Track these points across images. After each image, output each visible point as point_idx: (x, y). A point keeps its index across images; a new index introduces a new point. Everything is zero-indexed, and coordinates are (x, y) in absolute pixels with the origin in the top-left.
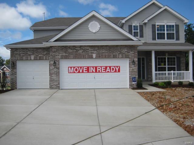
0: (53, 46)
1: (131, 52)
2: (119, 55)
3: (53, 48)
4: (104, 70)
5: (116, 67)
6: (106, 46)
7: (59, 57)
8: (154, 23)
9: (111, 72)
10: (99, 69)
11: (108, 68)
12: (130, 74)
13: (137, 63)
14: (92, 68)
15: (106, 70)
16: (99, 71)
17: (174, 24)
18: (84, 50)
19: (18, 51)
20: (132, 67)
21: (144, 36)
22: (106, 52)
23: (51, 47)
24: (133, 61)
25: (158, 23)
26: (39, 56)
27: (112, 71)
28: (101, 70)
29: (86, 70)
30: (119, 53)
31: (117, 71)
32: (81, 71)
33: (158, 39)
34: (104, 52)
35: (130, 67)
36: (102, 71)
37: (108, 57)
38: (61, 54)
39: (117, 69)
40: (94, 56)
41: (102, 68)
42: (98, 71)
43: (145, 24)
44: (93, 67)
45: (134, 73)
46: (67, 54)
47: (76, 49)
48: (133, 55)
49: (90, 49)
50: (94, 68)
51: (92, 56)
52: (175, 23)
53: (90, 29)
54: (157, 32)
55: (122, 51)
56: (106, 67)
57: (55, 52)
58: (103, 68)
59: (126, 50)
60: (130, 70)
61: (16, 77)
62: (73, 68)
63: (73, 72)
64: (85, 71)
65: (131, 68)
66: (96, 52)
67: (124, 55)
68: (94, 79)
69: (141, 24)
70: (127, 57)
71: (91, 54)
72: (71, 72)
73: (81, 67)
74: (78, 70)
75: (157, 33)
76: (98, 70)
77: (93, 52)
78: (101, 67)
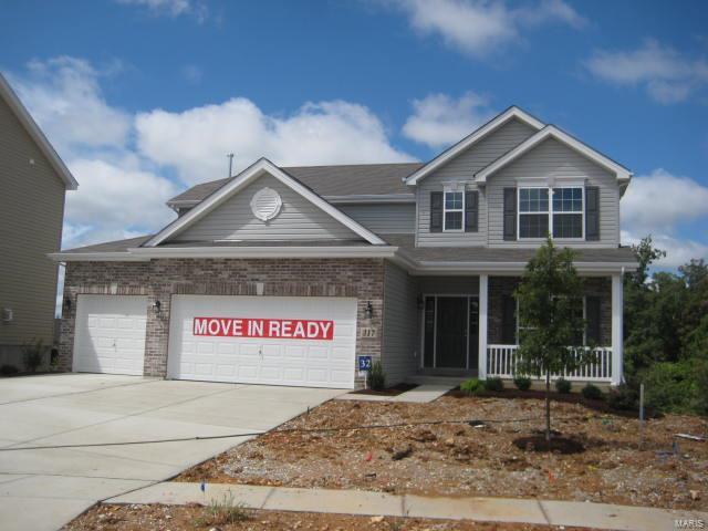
0: (157, 260)
1: (364, 280)
2: (328, 288)
3: (156, 263)
4: (287, 332)
5: (322, 324)
6: (295, 260)
7: (171, 289)
8: (510, 185)
9: (306, 338)
10: (274, 326)
11: (300, 325)
12: (357, 347)
13: (379, 312)
14: (255, 323)
15: (292, 332)
16: (274, 332)
17: (581, 185)
18: (235, 272)
19: (83, 269)
20: (364, 326)
21: (480, 225)
22: (293, 277)
23: (153, 260)
24: (370, 306)
25: (524, 184)
26: (132, 283)
27: (309, 335)
28: (280, 329)
29: (240, 327)
30: (329, 280)
31: (325, 336)
32: (226, 332)
33: (521, 236)
34: (286, 277)
35: (359, 325)
36: (283, 335)
37: (300, 292)
38: (175, 282)
39: (325, 330)
40: (260, 287)
41: (284, 323)
42: (271, 334)
43: (482, 186)
44: (258, 321)
45: (370, 343)
46: (189, 282)
47: (215, 266)
48: (370, 288)
49: (250, 269)
50: (262, 323)
51: (254, 287)
52: (586, 180)
53: (253, 210)
54: (519, 213)
55: (338, 277)
56: (295, 322)
57: (161, 274)
58: (286, 326)
59: (350, 274)
60: (358, 333)
61: (72, 339)
62: (205, 322)
63: (205, 332)
64: (237, 330)
65: (363, 329)
66: (264, 276)
67: (344, 287)
68: (259, 357)
69: (473, 188)
70: (351, 293)
71: (252, 283)
72: (201, 332)
73: (226, 320)
74: (218, 328)
75: (521, 216)
76: (271, 329)
77: (257, 276)
78: (280, 321)
